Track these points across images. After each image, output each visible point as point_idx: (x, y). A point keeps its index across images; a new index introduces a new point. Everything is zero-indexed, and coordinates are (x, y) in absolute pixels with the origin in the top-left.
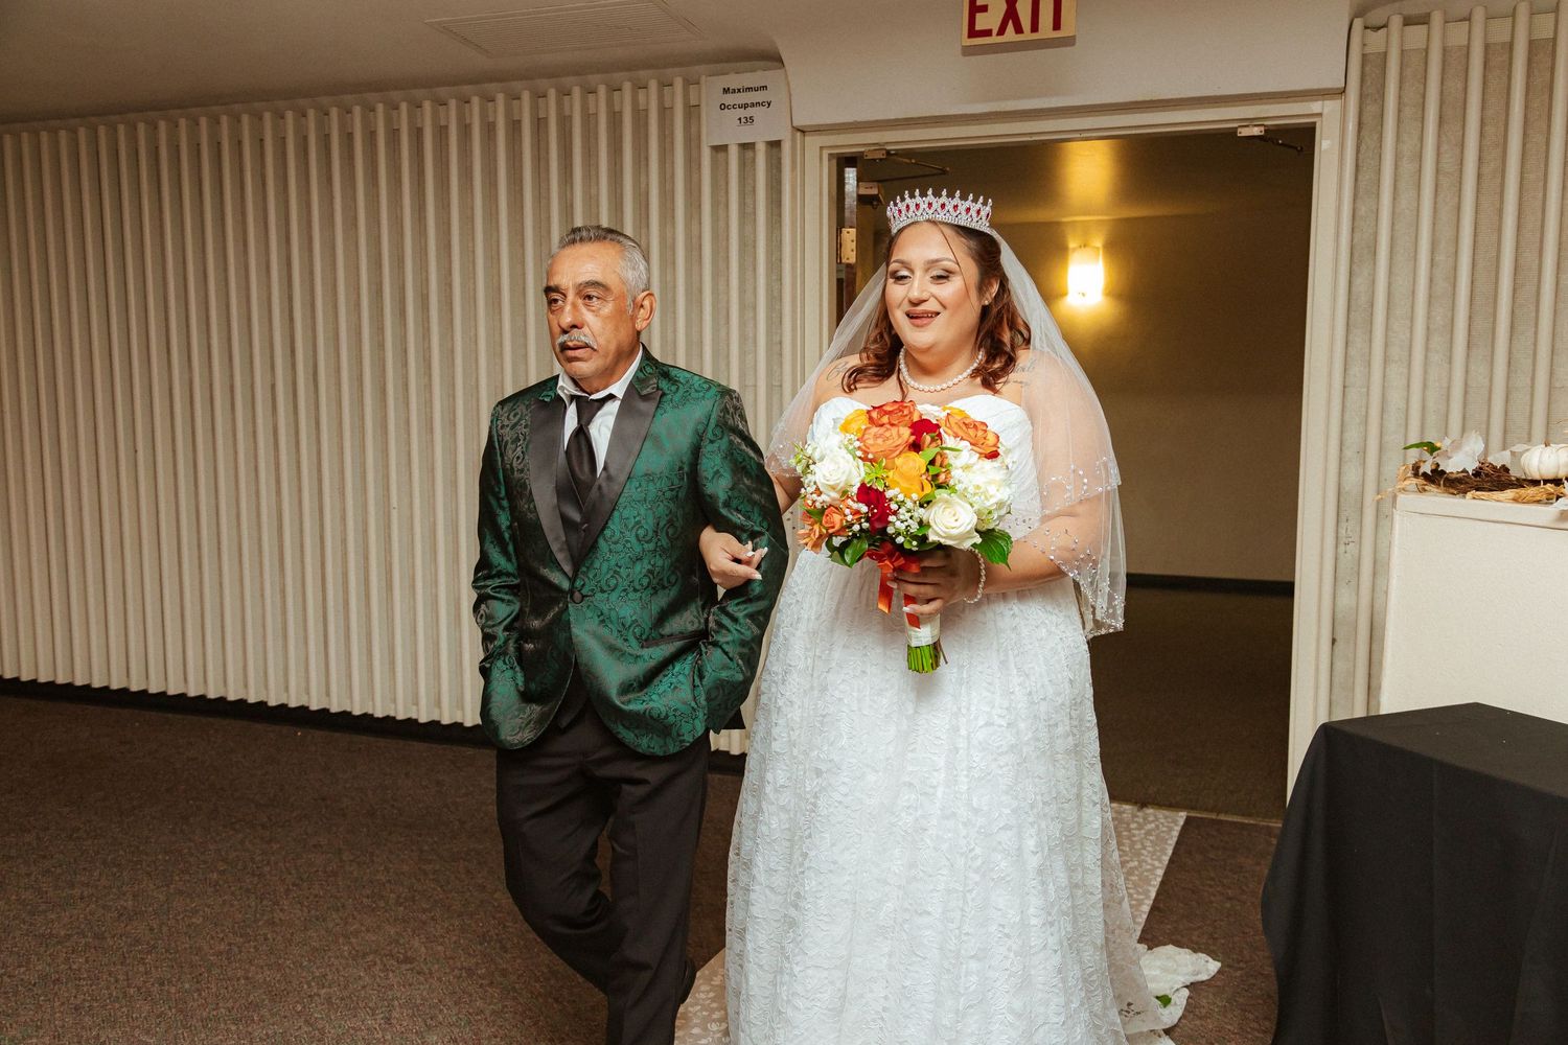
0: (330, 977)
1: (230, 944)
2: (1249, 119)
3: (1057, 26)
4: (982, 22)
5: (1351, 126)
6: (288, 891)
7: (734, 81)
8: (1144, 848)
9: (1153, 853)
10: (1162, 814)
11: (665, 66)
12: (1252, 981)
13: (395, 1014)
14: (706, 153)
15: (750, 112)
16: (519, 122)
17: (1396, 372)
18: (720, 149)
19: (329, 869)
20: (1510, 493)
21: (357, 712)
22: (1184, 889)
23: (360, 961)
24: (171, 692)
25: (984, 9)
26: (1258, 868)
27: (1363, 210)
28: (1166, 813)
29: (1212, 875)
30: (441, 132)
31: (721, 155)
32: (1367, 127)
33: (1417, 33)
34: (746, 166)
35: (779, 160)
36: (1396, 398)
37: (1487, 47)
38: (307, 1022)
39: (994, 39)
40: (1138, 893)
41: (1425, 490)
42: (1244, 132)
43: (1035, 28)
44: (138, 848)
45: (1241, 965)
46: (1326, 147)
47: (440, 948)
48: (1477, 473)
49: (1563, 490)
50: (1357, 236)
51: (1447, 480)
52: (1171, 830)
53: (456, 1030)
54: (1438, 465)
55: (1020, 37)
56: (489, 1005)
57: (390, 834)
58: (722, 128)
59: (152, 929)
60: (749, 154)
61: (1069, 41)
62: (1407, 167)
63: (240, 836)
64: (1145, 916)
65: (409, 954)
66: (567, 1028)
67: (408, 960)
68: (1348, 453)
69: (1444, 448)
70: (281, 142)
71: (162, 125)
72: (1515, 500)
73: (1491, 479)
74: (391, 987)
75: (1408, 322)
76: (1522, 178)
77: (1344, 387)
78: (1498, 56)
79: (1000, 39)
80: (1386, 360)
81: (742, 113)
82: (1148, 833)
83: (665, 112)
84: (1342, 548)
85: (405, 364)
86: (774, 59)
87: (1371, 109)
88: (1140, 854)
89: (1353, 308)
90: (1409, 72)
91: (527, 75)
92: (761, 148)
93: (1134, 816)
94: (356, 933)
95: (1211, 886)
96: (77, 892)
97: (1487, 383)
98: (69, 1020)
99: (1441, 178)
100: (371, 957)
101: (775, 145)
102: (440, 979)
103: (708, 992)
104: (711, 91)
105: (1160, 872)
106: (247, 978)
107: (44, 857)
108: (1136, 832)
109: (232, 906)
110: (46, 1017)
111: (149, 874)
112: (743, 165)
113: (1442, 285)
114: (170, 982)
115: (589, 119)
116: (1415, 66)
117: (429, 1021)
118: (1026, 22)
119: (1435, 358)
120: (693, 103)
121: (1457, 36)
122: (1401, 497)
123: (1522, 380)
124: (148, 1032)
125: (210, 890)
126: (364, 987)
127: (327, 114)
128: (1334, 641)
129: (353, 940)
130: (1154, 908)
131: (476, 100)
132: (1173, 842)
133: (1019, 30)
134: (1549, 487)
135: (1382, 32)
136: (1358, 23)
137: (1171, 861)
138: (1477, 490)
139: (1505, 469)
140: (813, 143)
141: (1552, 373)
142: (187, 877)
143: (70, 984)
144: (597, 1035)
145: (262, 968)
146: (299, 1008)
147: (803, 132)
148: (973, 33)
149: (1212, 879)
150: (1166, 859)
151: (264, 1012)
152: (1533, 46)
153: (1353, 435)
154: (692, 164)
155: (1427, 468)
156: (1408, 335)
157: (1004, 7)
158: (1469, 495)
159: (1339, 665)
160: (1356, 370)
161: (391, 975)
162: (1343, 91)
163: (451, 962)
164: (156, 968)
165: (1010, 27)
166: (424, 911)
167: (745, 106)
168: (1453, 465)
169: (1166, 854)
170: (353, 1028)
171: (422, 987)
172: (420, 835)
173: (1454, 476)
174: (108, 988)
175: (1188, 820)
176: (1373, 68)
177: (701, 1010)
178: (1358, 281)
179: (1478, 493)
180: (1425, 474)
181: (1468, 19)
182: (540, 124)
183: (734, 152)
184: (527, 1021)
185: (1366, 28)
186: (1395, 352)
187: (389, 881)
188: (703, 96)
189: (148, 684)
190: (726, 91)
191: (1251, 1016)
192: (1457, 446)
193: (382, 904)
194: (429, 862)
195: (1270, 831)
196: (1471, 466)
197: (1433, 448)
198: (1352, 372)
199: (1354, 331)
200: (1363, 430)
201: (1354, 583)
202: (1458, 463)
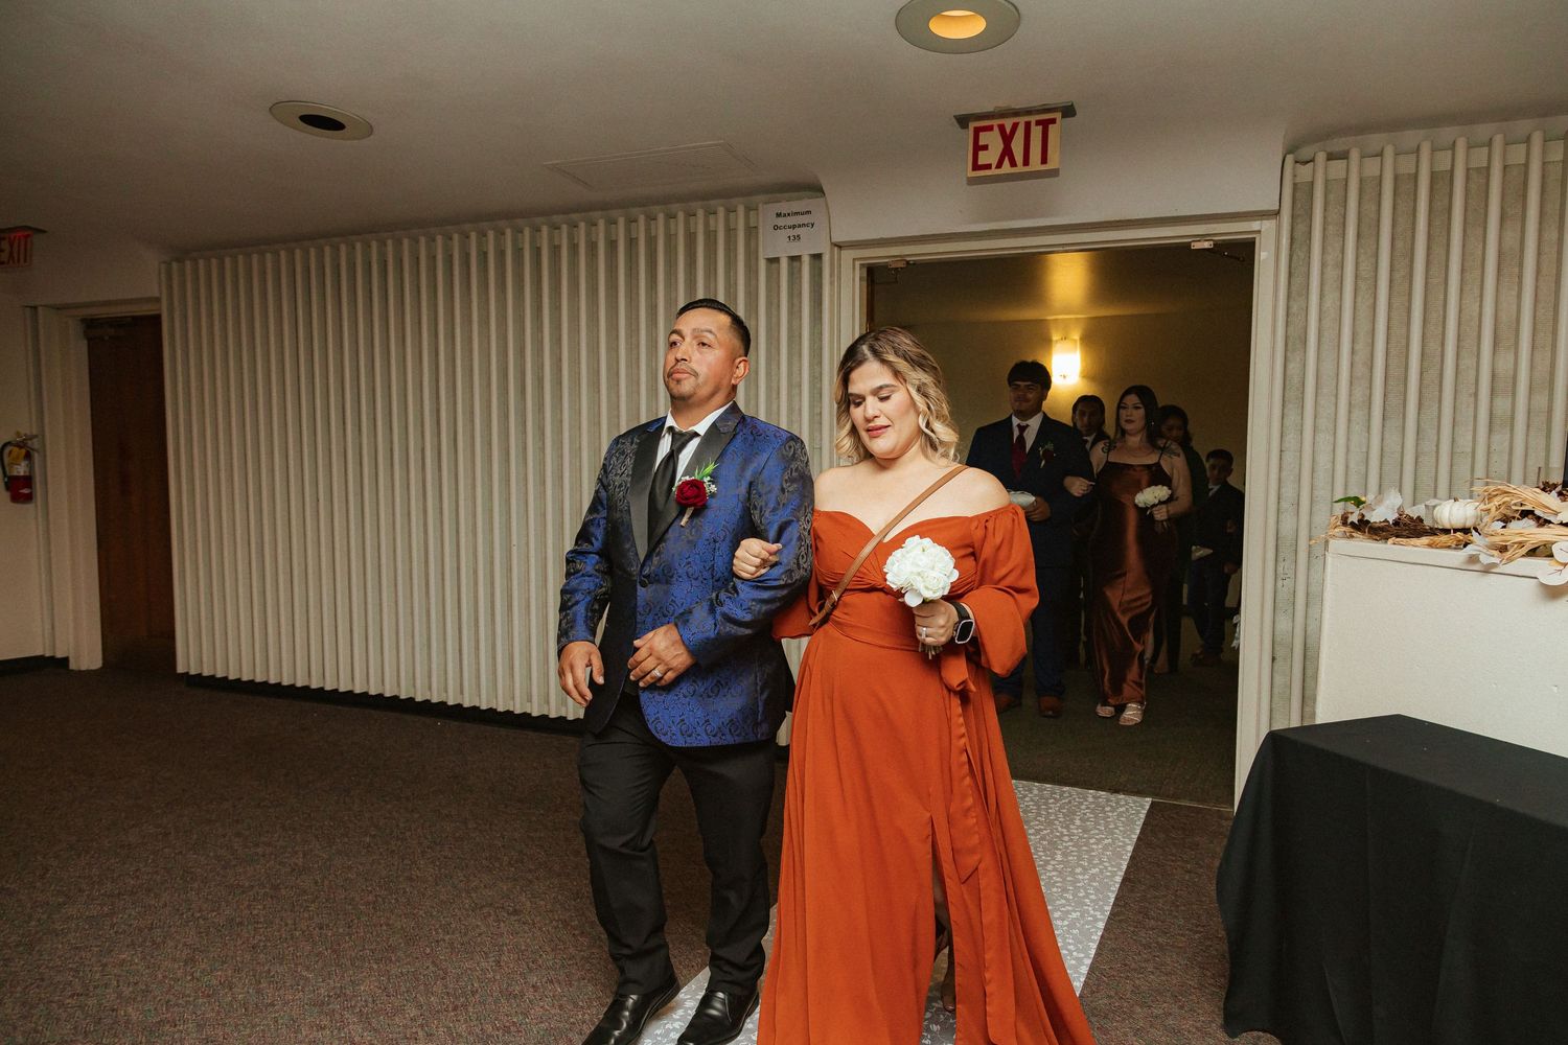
0: (453, 926)
1: (376, 896)
2: (1201, 237)
3: (1044, 160)
4: (983, 158)
5: (1285, 241)
6: (423, 852)
7: (784, 207)
8: (1116, 828)
9: (1124, 833)
10: (1131, 799)
11: (731, 197)
12: (1209, 943)
13: (504, 958)
14: (762, 264)
15: (797, 231)
16: (616, 241)
17: (1324, 438)
18: (773, 261)
19: (457, 835)
20: (1425, 540)
21: (484, 707)
22: (1150, 863)
23: (478, 912)
24: (342, 689)
25: (985, 148)
27: (1295, 309)
28: (1135, 798)
29: (1174, 851)
30: (555, 250)
31: (774, 266)
32: (1299, 242)
33: (1338, 166)
34: (794, 276)
35: (821, 269)
36: (1323, 460)
37: (1396, 178)
38: (433, 962)
39: (993, 172)
40: (1112, 866)
41: (1353, 537)
42: (1197, 246)
43: (1026, 162)
44: (310, 815)
45: (1199, 929)
46: (1263, 256)
47: (542, 903)
48: (1396, 523)
49: (1471, 538)
50: (1291, 328)
51: (1371, 528)
52: (1138, 812)
54: (1363, 516)
55: (1014, 170)
56: (580, 952)
57: (506, 806)
58: (776, 244)
59: (316, 883)
60: (796, 264)
61: (1054, 173)
62: (1331, 273)
63: (389, 806)
64: (1118, 886)
65: (518, 907)
67: (516, 912)
68: (1284, 505)
69: (1368, 502)
70: (432, 258)
71: (343, 248)
72: (1430, 546)
73: (1408, 528)
74: (502, 935)
75: (1333, 399)
76: (1426, 283)
77: (1282, 452)
78: (1405, 185)
79: (998, 172)
80: (1315, 430)
81: (791, 232)
82: (1120, 815)
83: (730, 232)
84: (1280, 583)
85: (525, 432)
86: (816, 189)
87: (1301, 228)
88: (1113, 833)
89: (1288, 387)
90: (1331, 197)
91: (622, 205)
92: (806, 260)
93: (1108, 800)
94: (476, 889)
95: (1173, 861)
96: (260, 850)
97: (1399, 448)
98: (248, 957)
99: (1360, 282)
100: (485, 910)
101: (817, 257)
102: (541, 929)
104: (766, 216)
105: (1130, 848)
106: (388, 925)
107: (237, 821)
108: (1110, 814)
109: (380, 864)
110: (231, 953)
111: (316, 837)
112: (791, 274)
113: (1361, 370)
114: (328, 926)
115: (670, 238)
116: (1337, 191)
117: (531, 964)
118: (1019, 158)
119: (1356, 428)
120: (752, 225)
121: (1372, 166)
122: (1332, 542)
123: (1428, 446)
124: (308, 969)
125: (364, 851)
126: (480, 934)
127: (468, 237)
128: (1273, 659)
129: (473, 895)
130: (1125, 880)
131: (582, 225)
132: (1140, 823)
133: (1013, 164)
134: (1459, 534)
135: (1310, 165)
136: (1290, 159)
137: (1139, 839)
138: (1397, 537)
139: (1420, 520)
140: (848, 255)
141: (1453, 440)
142: (346, 840)
143: (250, 927)
145: (400, 916)
146: (428, 951)
147: (840, 247)
148: (976, 167)
149: (1172, 855)
150: (1135, 838)
151: (400, 954)
152: (1434, 177)
153: (1289, 492)
154: (752, 271)
155: (1354, 518)
156: (1333, 408)
157: (1001, 146)
158: (1390, 541)
159: (1278, 679)
160: (1291, 437)
161: (502, 924)
162: (1277, 213)
163: (550, 915)
164: (318, 915)
165: (1006, 161)
166: (530, 871)
167: (794, 227)
168: (1376, 516)
169: (1135, 833)
170: (470, 969)
171: (526, 935)
172: (530, 809)
173: (1377, 525)
174: (279, 931)
175: (1153, 803)
176: (1302, 196)
178: (1291, 366)
179: (1398, 539)
180: (1352, 523)
181: (1380, 154)
182: (632, 243)
183: (784, 263)
185: (1296, 162)
186: (1323, 423)
187: (503, 846)
188: (761, 219)
189: (324, 683)
190: (778, 215)
191: (1209, 974)
192: (1379, 501)
193: (497, 865)
194: (536, 831)
195: (1220, 815)
196: (1392, 517)
197: (1358, 502)
198: (1286, 439)
199: (1289, 406)
200: (1296, 486)
201: (1290, 611)
202: (1381, 514)
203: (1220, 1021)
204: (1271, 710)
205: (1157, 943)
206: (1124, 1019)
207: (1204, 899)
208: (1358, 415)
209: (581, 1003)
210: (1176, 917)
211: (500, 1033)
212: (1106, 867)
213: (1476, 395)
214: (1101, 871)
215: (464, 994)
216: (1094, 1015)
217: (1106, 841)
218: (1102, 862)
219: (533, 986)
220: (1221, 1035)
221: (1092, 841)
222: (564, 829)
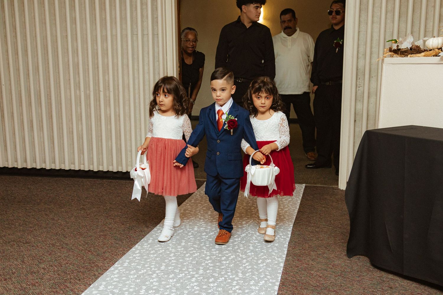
9: (296, 196)
13: (25, 259)
17: (376, 26)
20: (423, 54)
22: (308, 205)
23: (8, 244)
26: (331, 198)
28: (299, 185)
40: (293, 207)
41: (394, 56)
45: (331, 225)
47: (39, 238)
48: (411, 49)
51: (401, 51)
52: (301, 189)
53: (51, 263)
54: (398, 47)
56: (63, 254)
57: (12, 205)
64: (296, 213)
65: (28, 241)
66: (95, 259)
67: (27, 243)
68: (360, 55)
69: (400, 41)
72: (424, 56)
73: (415, 50)
74: (22, 251)
77: (359, 32)
80: (373, 22)
84: (358, 89)
89: (362, 4)
95: (317, 204)
100: (12, 243)
102: (42, 248)
103: (147, 245)
105: (299, 201)
122: (385, 59)
126: (11, 252)
130: (299, 212)
132: (302, 193)
138: (411, 54)
144: (107, 260)
149: (317, 202)
150: (301, 198)
153: (362, 49)
156: (380, 13)
158: (409, 56)
161: (21, 248)
163: (45, 242)
166: (31, 227)
168: (403, 46)
169: (300, 196)
172: (24, 205)
173: (403, 50)
175: (306, 187)
177: (146, 251)
180: (394, 50)
184: (79, 258)
186: (375, 19)
187: (15, 219)
191: (337, 239)
192: (405, 40)
193: (13, 226)
194: (30, 212)
195: (333, 188)
196: (409, 46)
197: (396, 42)
198: (361, 26)
199: (362, 12)
200: (365, 47)
201: (362, 100)
202: (405, 45)
203: (345, 253)
204: (354, 143)
205: (316, 231)
206: (307, 256)
207: (331, 216)
208: (389, 15)
209: (68, 272)
210: (321, 222)
211: (31, 287)
212: (291, 208)
213: (434, 7)
214: (289, 209)
215: (8, 274)
216: (295, 256)
217: (289, 200)
218: (289, 207)
219: (43, 268)
220: (346, 258)
221: (283, 200)
222: (44, 211)
